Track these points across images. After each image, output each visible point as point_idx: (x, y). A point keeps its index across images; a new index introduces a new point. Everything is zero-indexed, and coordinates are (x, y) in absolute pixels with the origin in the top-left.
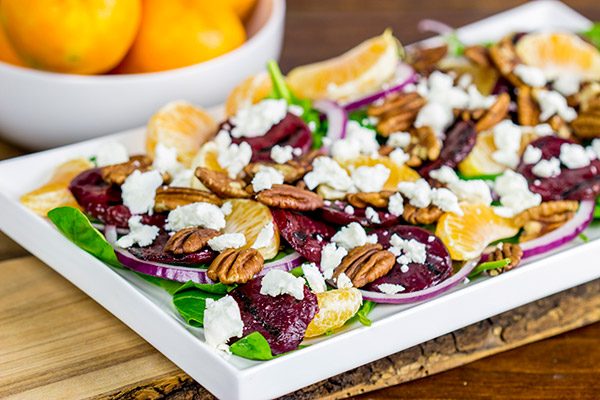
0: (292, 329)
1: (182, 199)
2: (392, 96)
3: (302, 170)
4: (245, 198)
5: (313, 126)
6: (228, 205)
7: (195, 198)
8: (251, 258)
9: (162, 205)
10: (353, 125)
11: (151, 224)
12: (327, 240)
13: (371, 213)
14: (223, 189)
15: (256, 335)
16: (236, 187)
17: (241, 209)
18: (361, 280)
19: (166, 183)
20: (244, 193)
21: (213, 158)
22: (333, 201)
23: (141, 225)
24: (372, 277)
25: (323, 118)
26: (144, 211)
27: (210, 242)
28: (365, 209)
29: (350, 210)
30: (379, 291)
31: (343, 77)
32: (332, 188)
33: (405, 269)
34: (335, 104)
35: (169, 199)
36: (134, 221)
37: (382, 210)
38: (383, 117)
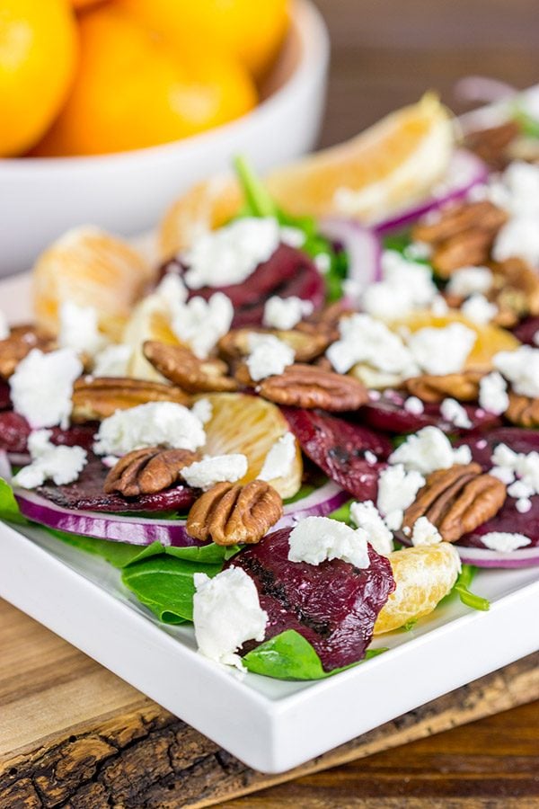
0: (350, 620)
1: (120, 398)
2: (451, 207)
3: (322, 340)
4: (231, 391)
5: (323, 262)
6: (203, 405)
7: (143, 395)
8: (261, 497)
9: (87, 410)
10: (391, 259)
11: (70, 444)
12: (383, 460)
13: (452, 410)
14: (193, 378)
15: (290, 637)
16: (213, 373)
17: (226, 412)
18: (454, 527)
19: (87, 371)
20: (226, 383)
21: (162, 322)
22: (382, 390)
23: (50, 447)
24: (472, 522)
25: (337, 248)
26: (52, 421)
27: (186, 472)
28: (440, 402)
29: (414, 406)
30: (483, 546)
31: (359, 178)
32: (375, 369)
33: (524, 506)
34: (355, 223)
35: (99, 399)
36: (38, 441)
37: (471, 403)
38: (441, 244)
